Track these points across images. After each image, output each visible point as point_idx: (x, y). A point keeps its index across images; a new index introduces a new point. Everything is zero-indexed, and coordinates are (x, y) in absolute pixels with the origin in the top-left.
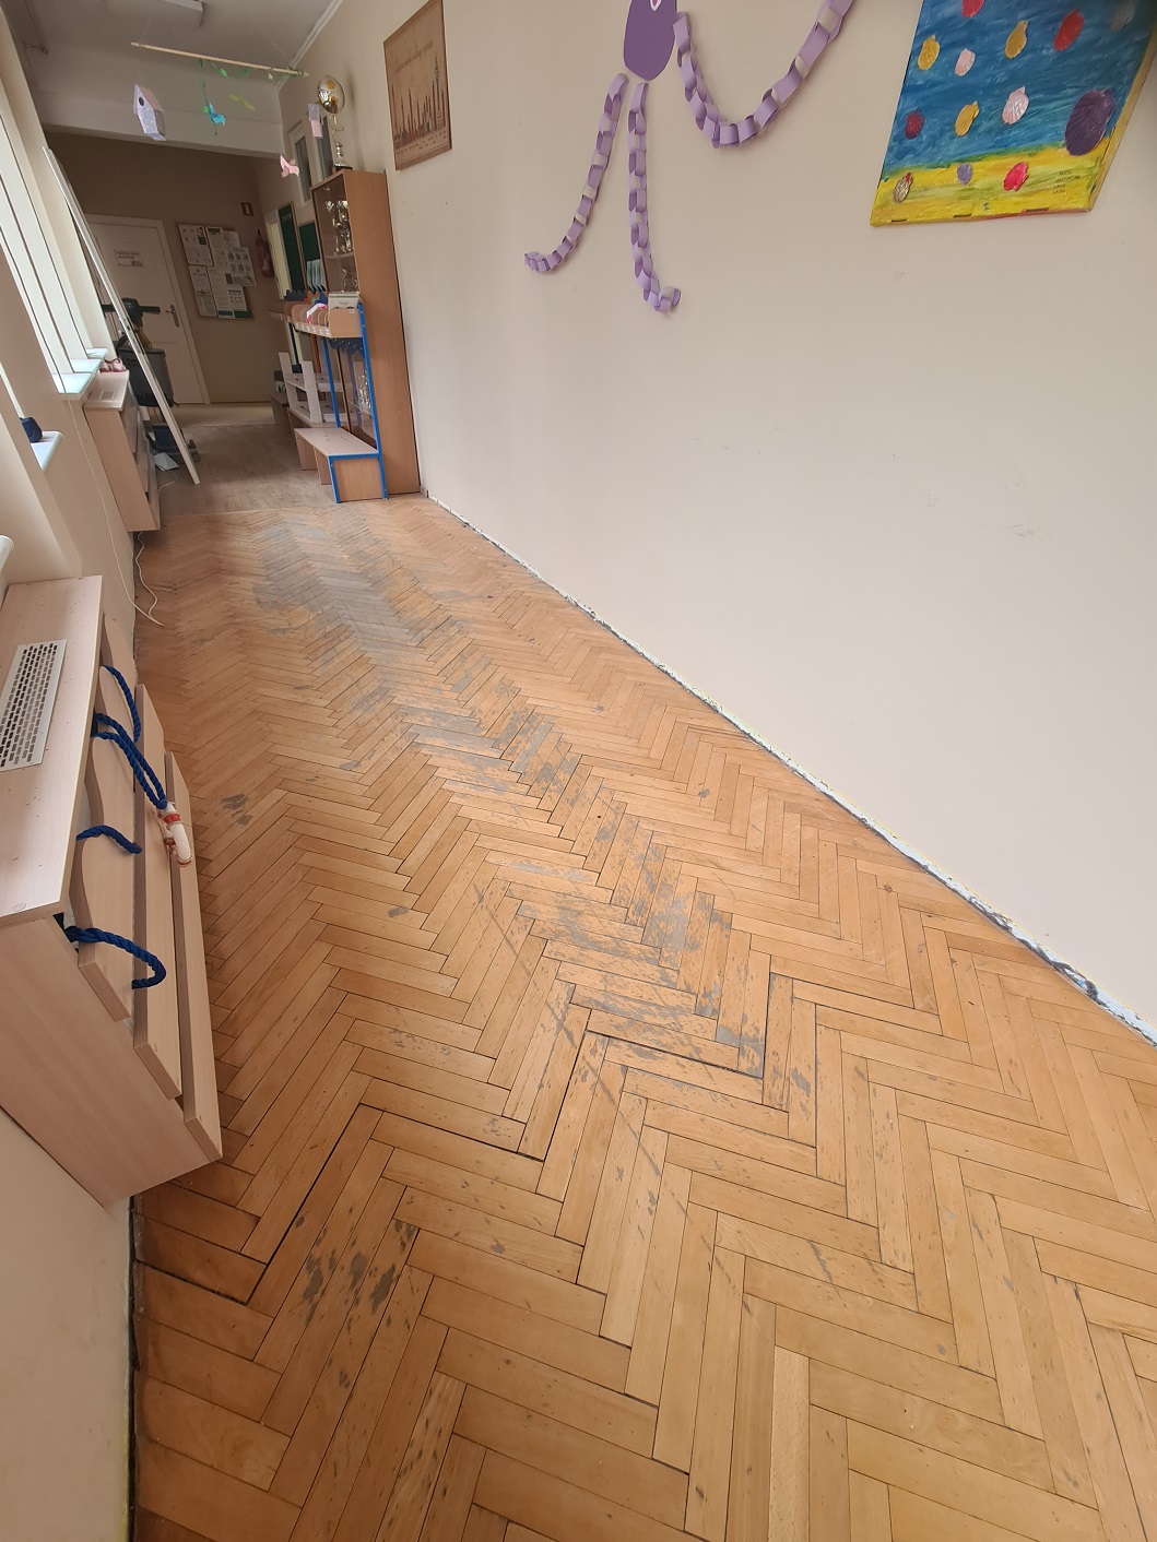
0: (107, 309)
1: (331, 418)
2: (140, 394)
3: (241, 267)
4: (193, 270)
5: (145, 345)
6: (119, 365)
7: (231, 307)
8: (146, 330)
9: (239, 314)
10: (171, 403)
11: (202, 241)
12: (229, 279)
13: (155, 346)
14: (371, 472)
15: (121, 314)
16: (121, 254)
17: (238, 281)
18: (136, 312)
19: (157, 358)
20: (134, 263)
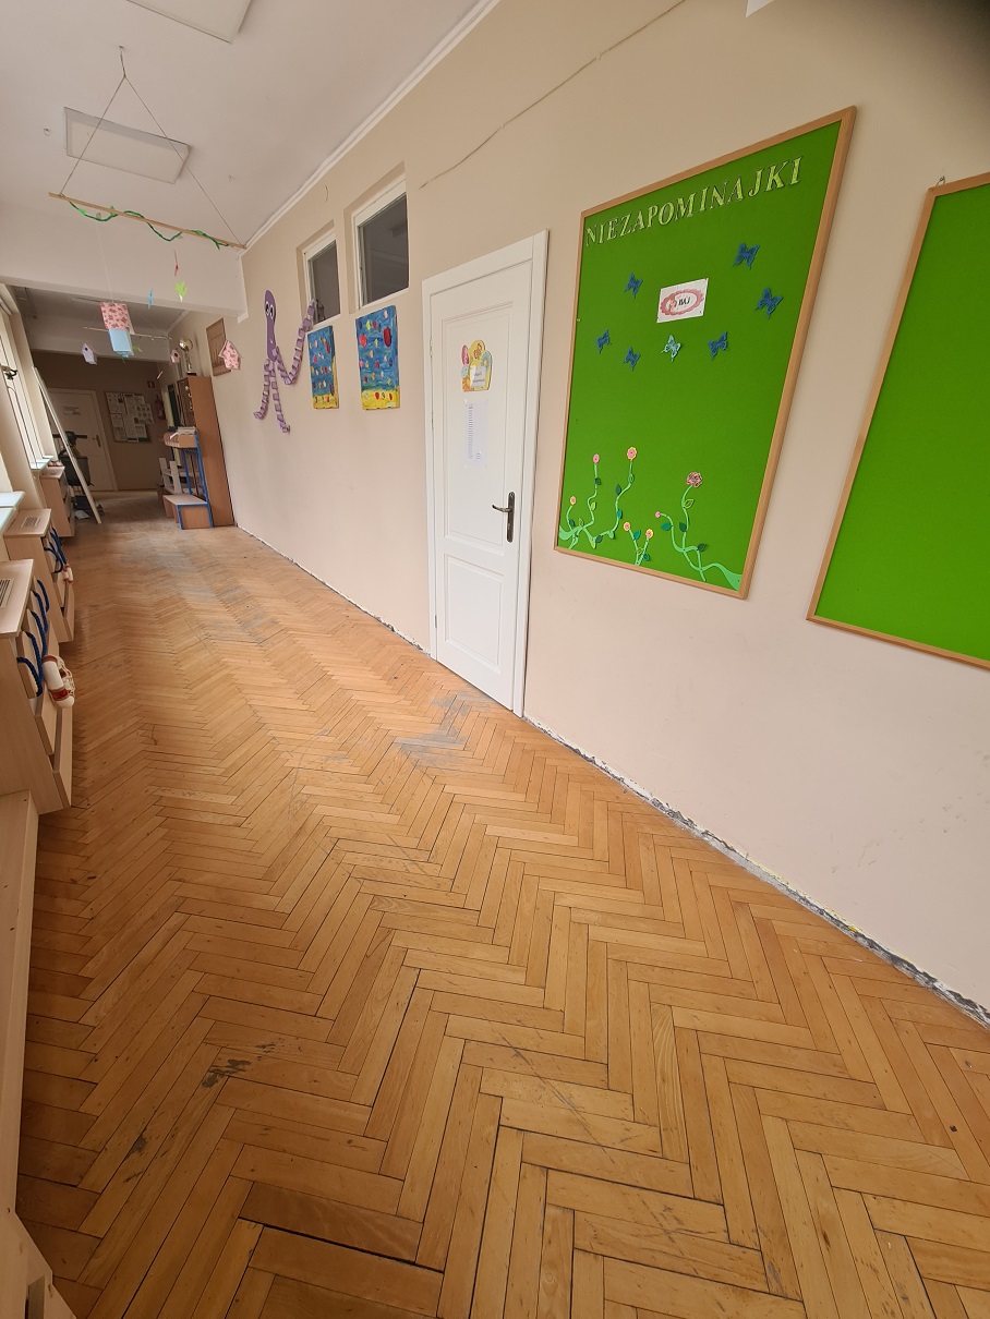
0: (56, 436)
1: (186, 490)
2: (71, 478)
3: (145, 415)
4: (113, 416)
5: (76, 454)
6: (59, 464)
7: (137, 436)
8: (77, 447)
9: (141, 440)
10: (88, 484)
11: (120, 401)
12: (136, 421)
13: (82, 454)
14: (204, 513)
15: (64, 438)
16: (67, 408)
17: (142, 422)
18: (72, 438)
19: (83, 461)
20: (74, 413)
